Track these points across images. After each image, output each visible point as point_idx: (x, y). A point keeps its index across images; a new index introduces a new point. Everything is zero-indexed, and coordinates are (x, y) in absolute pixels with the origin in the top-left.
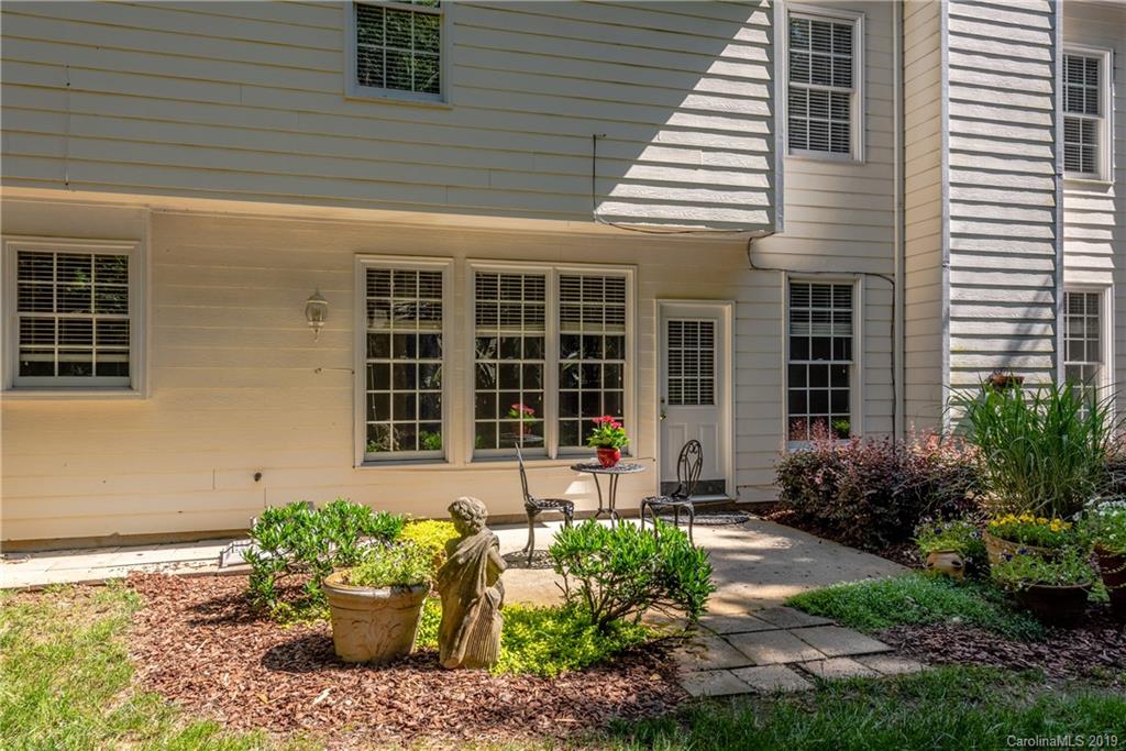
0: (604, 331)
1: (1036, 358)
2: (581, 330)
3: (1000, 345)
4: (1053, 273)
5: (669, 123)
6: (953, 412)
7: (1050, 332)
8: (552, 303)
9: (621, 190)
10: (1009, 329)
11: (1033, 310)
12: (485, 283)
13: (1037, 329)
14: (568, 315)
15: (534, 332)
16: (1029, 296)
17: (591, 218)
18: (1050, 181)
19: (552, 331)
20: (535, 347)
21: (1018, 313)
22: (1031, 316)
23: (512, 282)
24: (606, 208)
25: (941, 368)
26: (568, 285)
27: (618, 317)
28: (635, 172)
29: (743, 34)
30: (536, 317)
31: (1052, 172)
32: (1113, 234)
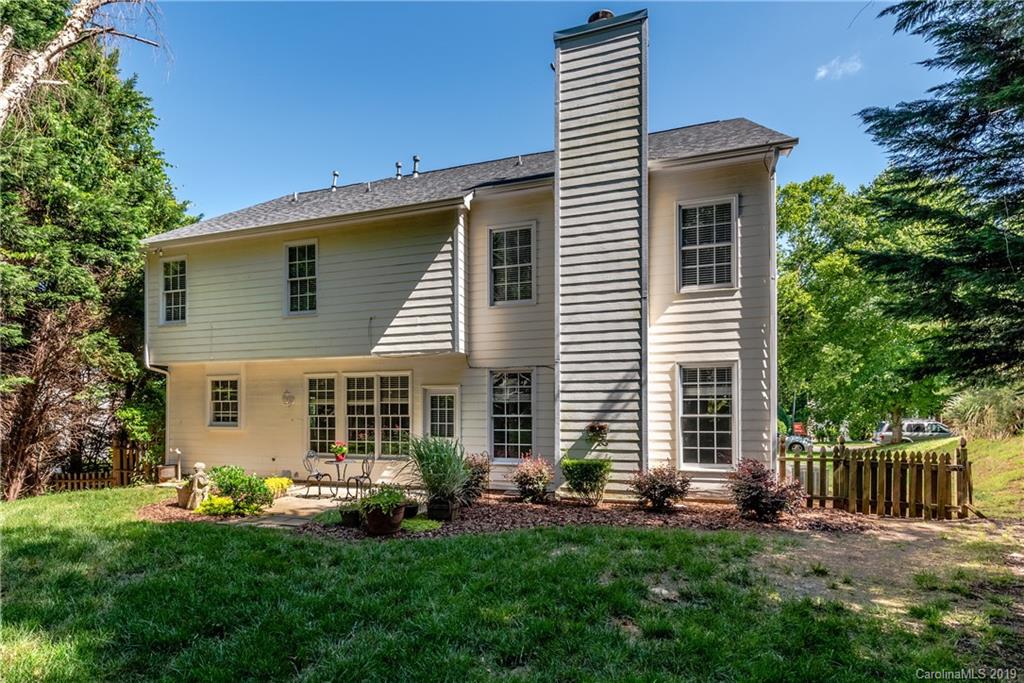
0: (399, 401)
1: (626, 414)
2: (389, 401)
3: (597, 406)
4: (640, 361)
5: (404, 306)
6: (562, 445)
7: (637, 397)
8: (376, 390)
9: (383, 340)
10: (604, 396)
11: (624, 384)
12: (350, 382)
13: (627, 396)
14: (383, 395)
15: (370, 403)
16: (620, 376)
17: (370, 354)
18: (638, 303)
19: (376, 403)
20: (370, 409)
21: (611, 386)
22: (621, 388)
23: (361, 381)
24: (377, 349)
25: (554, 420)
26: (383, 381)
27: (405, 395)
28: (389, 331)
29: (439, 257)
30: (370, 396)
31: (639, 297)
32: (740, 325)
